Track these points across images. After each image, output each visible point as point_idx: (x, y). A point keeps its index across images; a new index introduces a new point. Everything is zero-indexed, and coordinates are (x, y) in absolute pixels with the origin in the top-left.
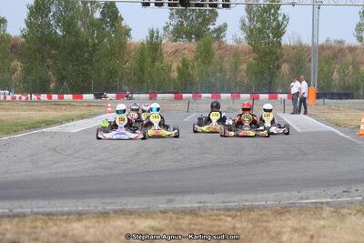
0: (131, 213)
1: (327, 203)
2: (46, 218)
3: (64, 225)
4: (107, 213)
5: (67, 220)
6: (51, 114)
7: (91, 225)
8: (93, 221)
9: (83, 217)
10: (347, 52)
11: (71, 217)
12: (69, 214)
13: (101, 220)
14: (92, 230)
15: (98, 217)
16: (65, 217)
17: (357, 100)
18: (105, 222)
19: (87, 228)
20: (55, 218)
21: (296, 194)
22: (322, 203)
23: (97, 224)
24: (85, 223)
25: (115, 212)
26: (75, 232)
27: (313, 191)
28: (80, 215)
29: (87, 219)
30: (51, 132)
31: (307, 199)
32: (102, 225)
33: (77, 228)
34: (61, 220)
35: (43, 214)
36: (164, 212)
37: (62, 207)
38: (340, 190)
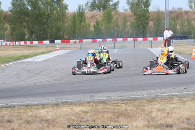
0: (71, 103)
1: (176, 95)
2: (26, 107)
3: (35, 111)
4: (58, 104)
5: (37, 108)
6: (26, 52)
7: (50, 110)
8: (51, 108)
9: (46, 106)
10: (184, 14)
11: (39, 107)
12: (38, 105)
13: (55, 108)
14: (50, 113)
15: (54, 106)
16: (36, 107)
17: (190, 40)
18: (57, 109)
19: (48, 112)
20: (30, 107)
21: (159, 91)
22: (173, 95)
23: (53, 110)
24: (47, 109)
25: (63, 103)
26: (41, 114)
27: (168, 89)
28: (43, 106)
29: (47, 107)
30: (27, 62)
31: (165, 93)
32: (56, 110)
33: (42, 112)
34: (33, 108)
35: (24, 106)
36: (89, 103)
37: (34, 101)
38: (182, 88)
